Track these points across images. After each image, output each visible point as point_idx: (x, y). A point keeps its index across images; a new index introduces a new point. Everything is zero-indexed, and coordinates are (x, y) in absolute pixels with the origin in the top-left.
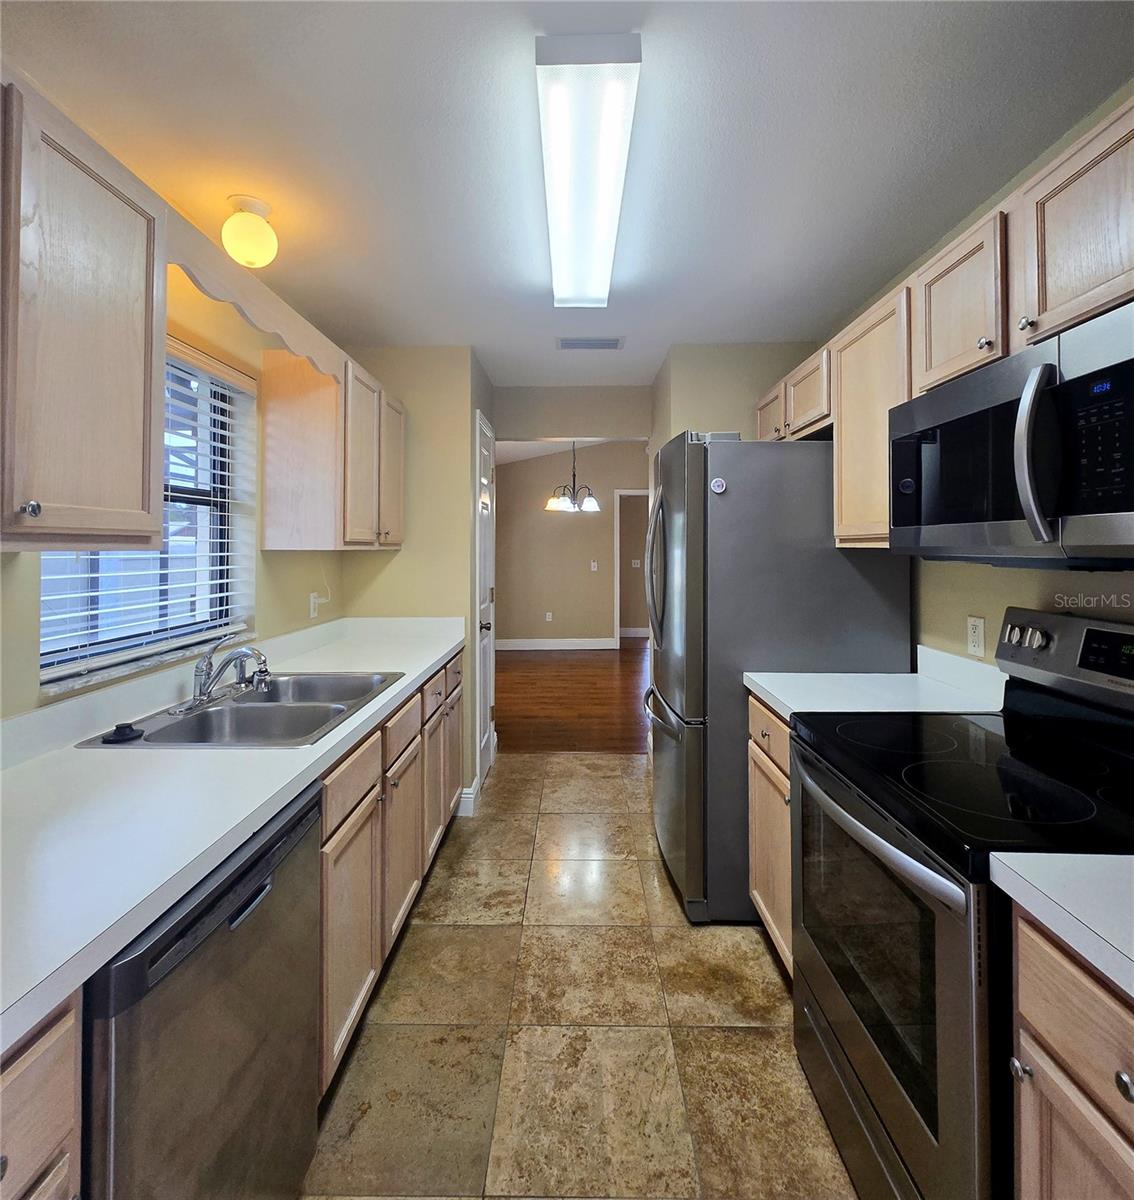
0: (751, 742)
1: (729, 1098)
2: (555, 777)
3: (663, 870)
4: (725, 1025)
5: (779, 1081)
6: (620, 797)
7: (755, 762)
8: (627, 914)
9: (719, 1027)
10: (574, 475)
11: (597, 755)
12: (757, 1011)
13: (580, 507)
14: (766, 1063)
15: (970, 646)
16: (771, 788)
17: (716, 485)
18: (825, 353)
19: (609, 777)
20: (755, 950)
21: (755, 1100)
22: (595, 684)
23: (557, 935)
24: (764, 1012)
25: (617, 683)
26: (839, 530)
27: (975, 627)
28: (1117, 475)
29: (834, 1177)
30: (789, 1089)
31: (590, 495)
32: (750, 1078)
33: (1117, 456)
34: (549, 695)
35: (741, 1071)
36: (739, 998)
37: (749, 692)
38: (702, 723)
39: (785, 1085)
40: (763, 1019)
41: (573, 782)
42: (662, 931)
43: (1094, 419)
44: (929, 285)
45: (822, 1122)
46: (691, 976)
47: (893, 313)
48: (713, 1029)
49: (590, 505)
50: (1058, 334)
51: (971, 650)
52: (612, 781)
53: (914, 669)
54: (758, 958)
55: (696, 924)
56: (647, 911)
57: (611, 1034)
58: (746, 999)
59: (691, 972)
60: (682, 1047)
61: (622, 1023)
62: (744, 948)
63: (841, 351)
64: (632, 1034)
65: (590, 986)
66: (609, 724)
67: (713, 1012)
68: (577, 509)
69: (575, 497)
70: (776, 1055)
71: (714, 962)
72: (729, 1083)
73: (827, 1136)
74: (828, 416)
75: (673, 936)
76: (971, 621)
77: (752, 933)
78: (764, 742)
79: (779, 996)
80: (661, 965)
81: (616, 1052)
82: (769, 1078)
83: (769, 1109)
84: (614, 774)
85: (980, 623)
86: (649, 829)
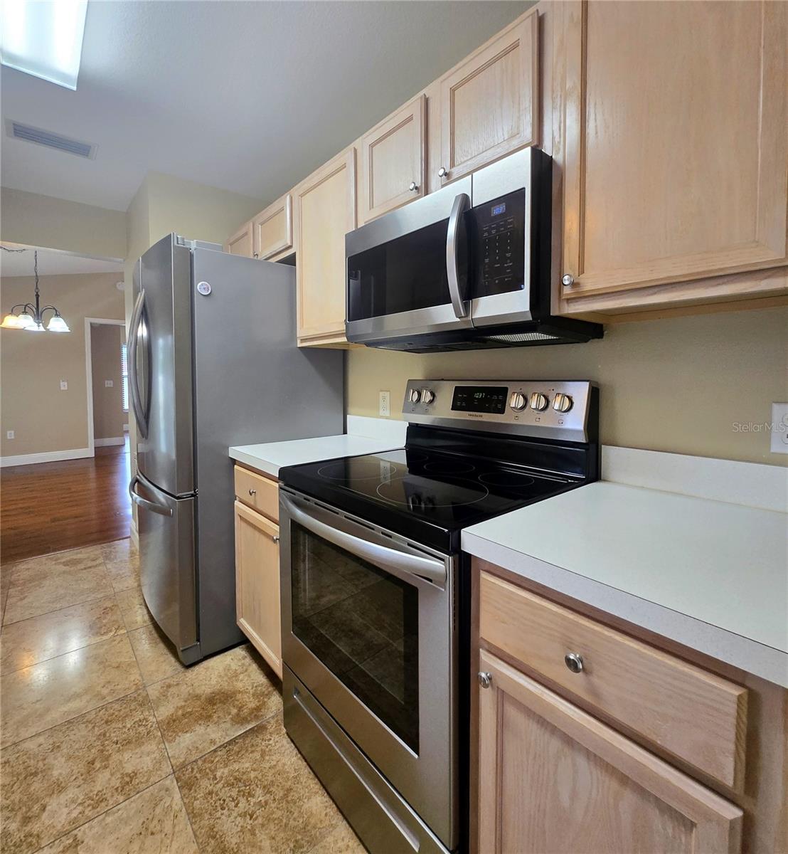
0: (237, 503)
1: (236, 806)
2: (24, 584)
3: (154, 632)
4: (226, 741)
5: (275, 763)
6: (104, 581)
7: (240, 516)
8: (119, 687)
9: (220, 747)
10: (37, 296)
11: (76, 550)
12: (250, 714)
13: (45, 326)
14: (263, 754)
15: (381, 411)
16: (257, 534)
17: (201, 287)
18: (288, 197)
19: (90, 567)
20: (243, 664)
21: (259, 791)
22: (70, 489)
23: (32, 747)
24: (257, 712)
25: (93, 485)
26: (301, 333)
27: (384, 398)
28: (508, 267)
29: (326, 815)
30: (284, 764)
31: (57, 315)
32: (252, 775)
33: (508, 255)
34: (14, 507)
35: (244, 773)
36: (234, 711)
37: (234, 462)
38: (192, 495)
39: (280, 764)
40: (257, 717)
41: (47, 583)
42: (158, 686)
43: (494, 232)
44: (372, 146)
45: (312, 775)
46: (190, 713)
47: (344, 166)
48: (215, 751)
49: (58, 325)
50: (471, 173)
51: (382, 413)
52: (93, 570)
53: (345, 432)
54: (246, 671)
55: (188, 666)
56: (141, 675)
57: (109, 819)
58: (240, 709)
59: (189, 710)
60: (187, 786)
61: (121, 798)
62: (234, 667)
63: (302, 196)
64: (133, 805)
65: (80, 781)
66: (86, 521)
67: (213, 736)
68: (42, 329)
69: (38, 316)
70: (271, 742)
71: (209, 691)
72: (234, 793)
73: (316, 784)
74: (290, 247)
75: (169, 686)
76: (381, 394)
77: (240, 652)
78: (250, 499)
79: (266, 693)
80: (159, 719)
81: (116, 836)
82: (267, 765)
83: (270, 792)
84: (98, 562)
85: (387, 394)
86: (137, 601)
